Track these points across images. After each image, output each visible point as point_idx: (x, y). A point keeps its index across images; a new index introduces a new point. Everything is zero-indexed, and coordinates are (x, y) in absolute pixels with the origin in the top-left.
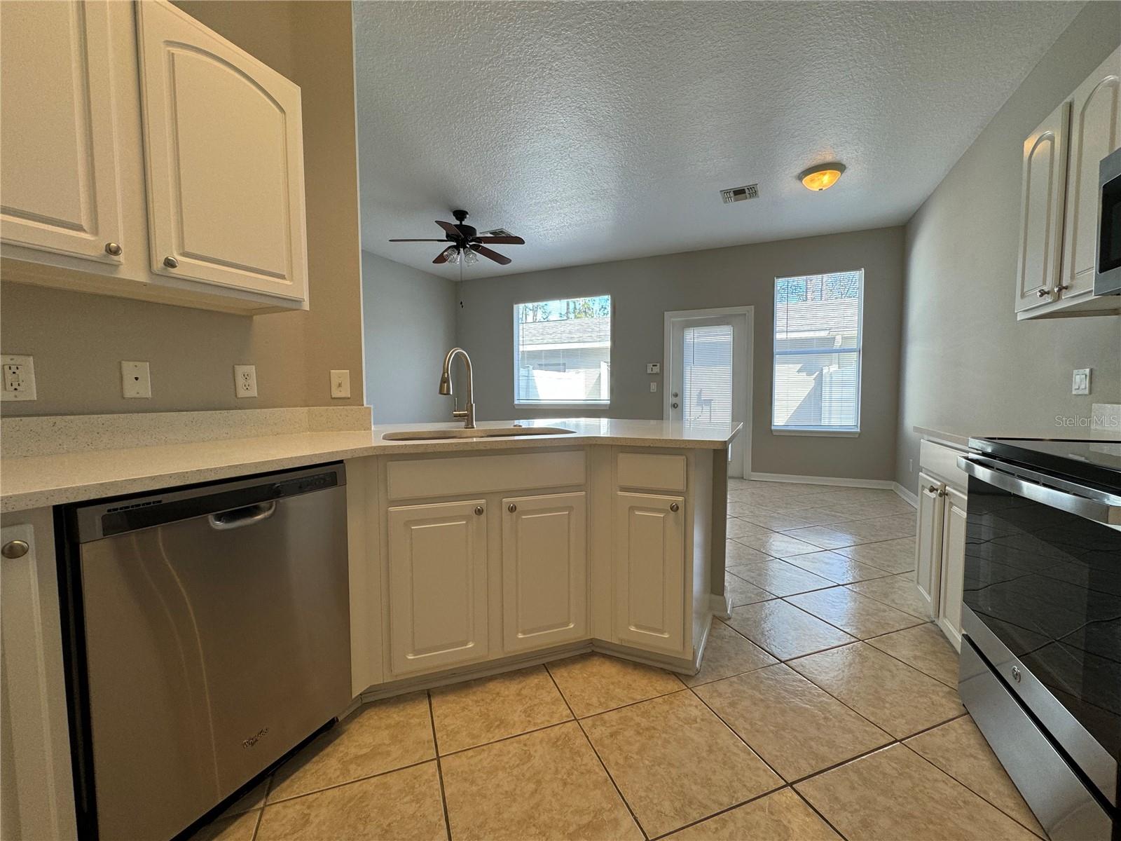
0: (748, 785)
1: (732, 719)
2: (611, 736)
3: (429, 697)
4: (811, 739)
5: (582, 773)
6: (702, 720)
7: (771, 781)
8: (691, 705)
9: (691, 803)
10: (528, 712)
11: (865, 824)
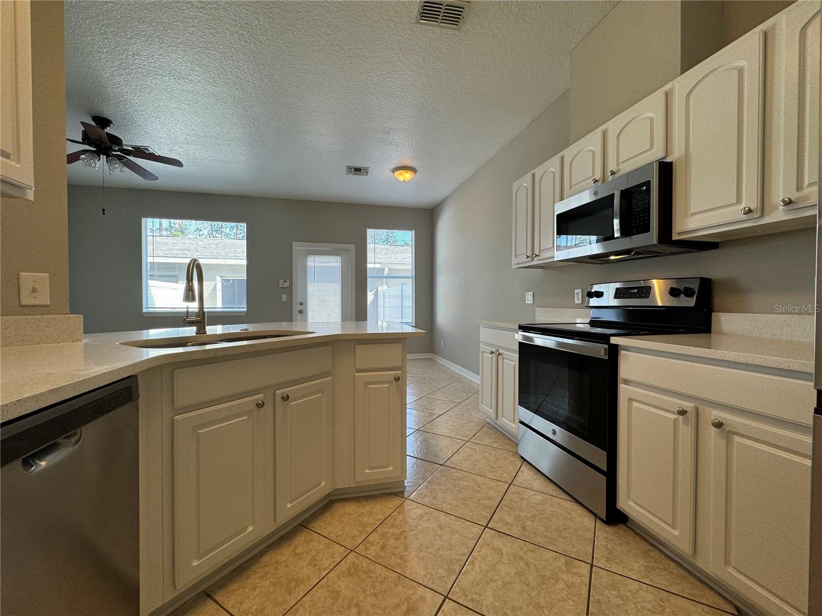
0: (470, 537)
1: (440, 506)
2: (382, 549)
3: (209, 596)
4: (480, 499)
5: (382, 582)
6: (426, 514)
7: (477, 530)
8: (414, 508)
9: (451, 562)
10: (313, 563)
11: (524, 528)
